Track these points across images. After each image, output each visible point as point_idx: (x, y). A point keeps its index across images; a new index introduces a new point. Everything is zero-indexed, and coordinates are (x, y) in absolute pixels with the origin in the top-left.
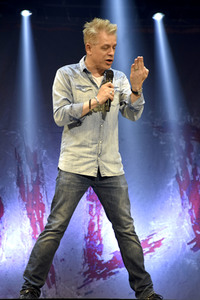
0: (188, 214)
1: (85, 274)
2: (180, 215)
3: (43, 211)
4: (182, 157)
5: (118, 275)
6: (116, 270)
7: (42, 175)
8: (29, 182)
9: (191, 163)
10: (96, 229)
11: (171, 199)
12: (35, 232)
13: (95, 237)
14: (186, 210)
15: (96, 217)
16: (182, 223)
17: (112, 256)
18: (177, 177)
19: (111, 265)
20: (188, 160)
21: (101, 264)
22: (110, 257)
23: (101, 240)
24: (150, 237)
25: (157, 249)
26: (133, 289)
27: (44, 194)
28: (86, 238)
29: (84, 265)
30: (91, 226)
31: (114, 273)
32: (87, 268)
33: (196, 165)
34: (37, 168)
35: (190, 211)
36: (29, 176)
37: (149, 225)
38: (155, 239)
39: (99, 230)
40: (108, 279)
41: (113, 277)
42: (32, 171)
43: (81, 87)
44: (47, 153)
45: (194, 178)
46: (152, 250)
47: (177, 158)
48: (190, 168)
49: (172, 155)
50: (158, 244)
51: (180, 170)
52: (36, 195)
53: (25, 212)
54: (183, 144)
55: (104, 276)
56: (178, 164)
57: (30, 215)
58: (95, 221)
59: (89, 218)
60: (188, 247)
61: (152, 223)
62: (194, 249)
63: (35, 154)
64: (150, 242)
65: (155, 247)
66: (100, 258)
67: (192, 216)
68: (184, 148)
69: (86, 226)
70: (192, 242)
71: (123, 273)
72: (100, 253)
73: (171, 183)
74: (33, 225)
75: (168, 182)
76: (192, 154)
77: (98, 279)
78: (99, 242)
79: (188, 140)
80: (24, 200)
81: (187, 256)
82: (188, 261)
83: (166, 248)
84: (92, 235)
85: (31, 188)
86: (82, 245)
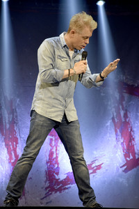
0: (120, 146)
1: (46, 189)
2: (115, 146)
3: (17, 143)
4: (117, 105)
5: (70, 190)
6: (69, 186)
7: (16, 117)
8: (7, 121)
9: (123, 109)
10: (54, 156)
11: (108, 135)
12: (11, 158)
13: (54, 162)
14: (119, 143)
15: (55, 148)
16: (116, 152)
17: (66, 176)
18: (113, 119)
19: (65, 182)
20: (121, 107)
21: (58, 182)
22: (64, 177)
23: (58, 164)
24: (93, 162)
25: (98, 171)
26: (81, 200)
27: (17, 131)
28: (47, 163)
29: (45, 182)
30: (51, 154)
31: (67, 188)
32: (47, 184)
33: (126, 110)
34: (13, 112)
35: (122, 143)
36: (7, 118)
37: (92, 154)
38: (97, 163)
39: (57, 157)
40: (63, 192)
41: (66, 191)
42: (9, 114)
43: (61, 57)
44: (20, 101)
45: (125, 120)
46: (94, 172)
47: (113, 106)
48: (122, 113)
49: (109, 103)
50: (99, 167)
51: (115, 114)
52: (12, 131)
53: (4, 144)
54: (117, 95)
55: (60, 190)
56: (114, 110)
57: (7, 145)
58: (54, 150)
59: (50, 148)
60: (121, 170)
61: (95, 152)
62: (125, 171)
63: (11, 102)
64: (93, 165)
65: (97, 169)
66: (57, 177)
67: (123, 147)
68: (118, 98)
69: (48, 154)
70: (124, 166)
71: (74, 188)
72: (57, 174)
73: (109, 124)
74: (9, 153)
75: (107, 123)
76: (124, 103)
77: (56, 192)
78: (56, 166)
79: (121, 93)
80: (3, 135)
81: (120, 176)
82: (121, 180)
83: (104, 170)
84: (52, 160)
85: (8, 126)
86: (44, 168)
